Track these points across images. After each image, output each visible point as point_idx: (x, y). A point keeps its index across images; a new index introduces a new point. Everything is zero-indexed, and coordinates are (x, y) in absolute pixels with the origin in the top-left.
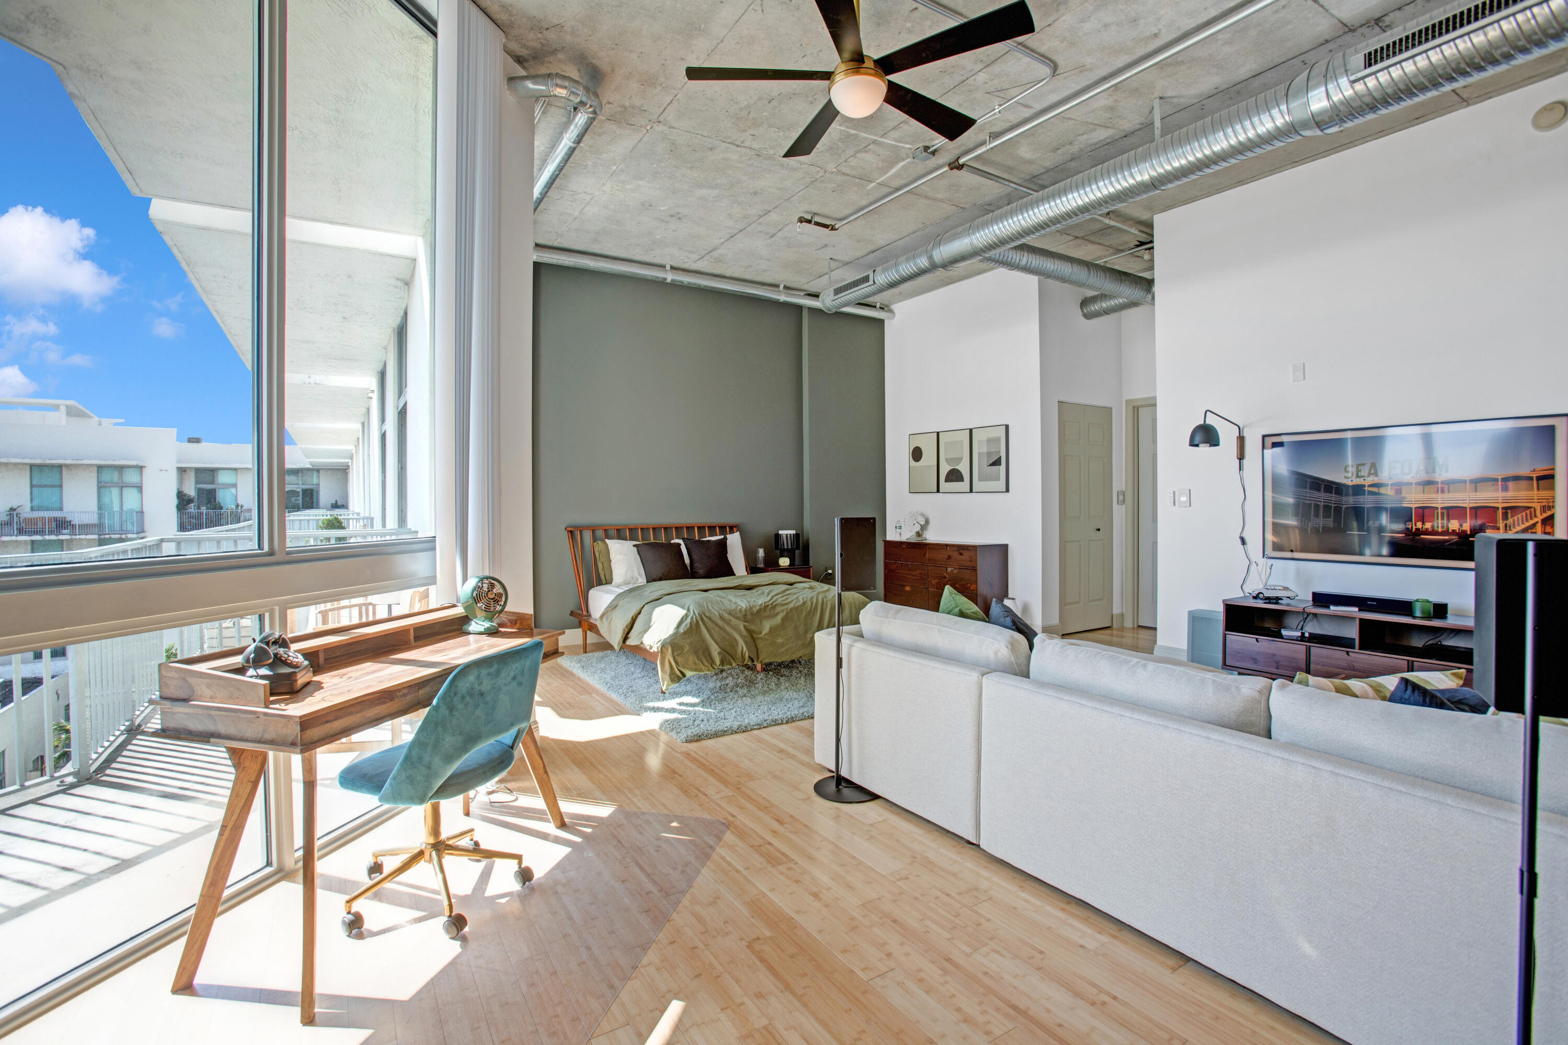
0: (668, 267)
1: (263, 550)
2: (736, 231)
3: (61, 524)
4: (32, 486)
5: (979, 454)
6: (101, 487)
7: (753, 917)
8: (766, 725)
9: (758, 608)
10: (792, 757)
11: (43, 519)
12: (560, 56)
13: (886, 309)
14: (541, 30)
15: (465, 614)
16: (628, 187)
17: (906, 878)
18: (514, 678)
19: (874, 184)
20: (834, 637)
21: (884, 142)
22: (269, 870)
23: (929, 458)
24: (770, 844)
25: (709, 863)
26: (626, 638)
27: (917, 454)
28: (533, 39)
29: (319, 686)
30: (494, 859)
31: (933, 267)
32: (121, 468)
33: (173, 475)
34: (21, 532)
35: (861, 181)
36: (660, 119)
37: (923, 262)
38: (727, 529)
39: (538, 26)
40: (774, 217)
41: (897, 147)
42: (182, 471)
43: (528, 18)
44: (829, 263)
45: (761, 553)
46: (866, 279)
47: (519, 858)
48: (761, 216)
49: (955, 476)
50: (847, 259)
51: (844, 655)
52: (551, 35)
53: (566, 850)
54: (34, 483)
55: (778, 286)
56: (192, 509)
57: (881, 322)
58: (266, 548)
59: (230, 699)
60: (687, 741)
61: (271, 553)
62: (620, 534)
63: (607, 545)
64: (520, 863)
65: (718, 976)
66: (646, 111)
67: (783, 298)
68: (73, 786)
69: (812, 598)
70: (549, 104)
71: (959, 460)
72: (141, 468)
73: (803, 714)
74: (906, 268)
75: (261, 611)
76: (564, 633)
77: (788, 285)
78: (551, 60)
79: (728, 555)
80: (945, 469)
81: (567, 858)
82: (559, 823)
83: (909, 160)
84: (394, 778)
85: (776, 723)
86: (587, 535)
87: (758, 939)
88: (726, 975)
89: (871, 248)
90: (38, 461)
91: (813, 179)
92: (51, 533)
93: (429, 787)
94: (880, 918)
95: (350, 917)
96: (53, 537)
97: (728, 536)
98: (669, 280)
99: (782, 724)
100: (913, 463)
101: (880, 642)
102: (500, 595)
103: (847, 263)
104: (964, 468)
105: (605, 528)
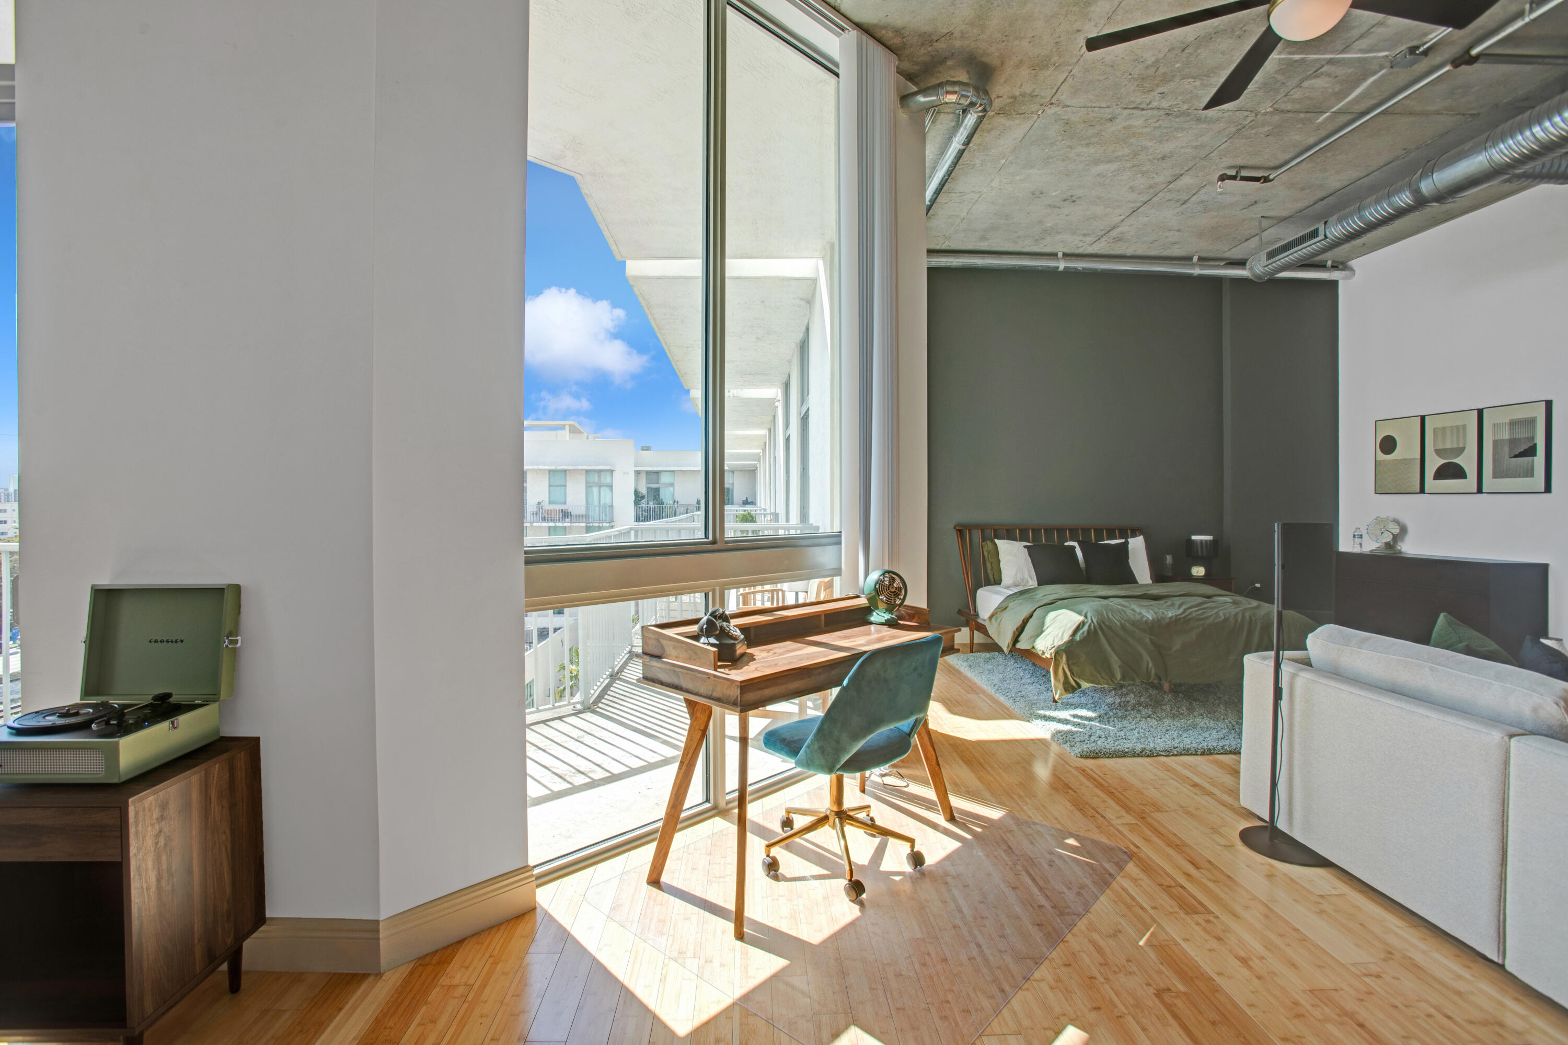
0: (1060, 255)
1: (708, 539)
2: (1138, 205)
3: (566, 515)
4: (550, 486)
5: (1496, 443)
6: (588, 486)
7: (1162, 964)
8: (1176, 753)
9: (1167, 621)
10: (1210, 794)
11: (555, 510)
12: (950, 63)
13: (1340, 267)
14: (931, 42)
15: (868, 605)
16: (1018, 178)
17: (1378, 976)
18: (915, 669)
19: (1327, 114)
20: (1271, 664)
21: (1344, 59)
22: (707, 805)
23: (1407, 449)
24: (1183, 887)
25: (1108, 891)
26: (1016, 640)
27: (1388, 445)
28: (922, 54)
29: (752, 658)
30: (889, 837)
31: (1421, 202)
32: (599, 472)
33: (632, 476)
34: (544, 520)
35: (1308, 115)
36: (1053, 101)
37: (1404, 199)
38: (1128, 532)
39: (928, 39)
40: (1187, 180)
41: (1365, 59)
42: (638, 473)
43: (920, 35)
44: (1260, 223)
45: (1169, 559)
46: (1314, 234)
47: (912, 841)
48: (1170, 183)
49: (1450, 471)
50: (1285, 214)
51: (1284, 685)
52: (941, 45)
53: (955, 845)
54: (551, 484)
55: (1190, 259)
56: (643, 504)
57: (1334, 284)
58: (711, 538)
59: (689, 660)
60: (1081, 757)
61: (714, 542)
62: (1009, 535)
63: (996, 545)
64: (913, 846)
65: (1120, 1017)
66: (1037, 96)
67: (1197, 271)
68: (580, 712)
69: (1236, 614)
70: (939, 112)
71: (1460, 451)
72: (612, 471)
73: (1223, 747)
74: (1373, 213)
75: (706, 589)
76: (960, 630)
77: (1204, 255)
78: (941, 69)
79: (1130, 561)
80: (1434, 463)
81: (956, 852)
82: (948, 816)
83: (1383, 71)
84: (808, 747)
85: (1187, 752)
86: (977, 535)
87: (1169, 990)
88: (1130, 1018)
89: (1320, 194)
90: (553, 468)
91: (1239, 127)
92: (559, 521)
93: (837, 760)
94: (1339, 1015)
95: (769, 860)
96: (560, 524)
97: (1129, 540)
98: (1061, 268)
99: (1196, 754)
100: (1382, 457)
101: (1336, 674)
102: (899, 589)
103: (1285, 219)
104: (1467, 461)
105: (995, 527)
